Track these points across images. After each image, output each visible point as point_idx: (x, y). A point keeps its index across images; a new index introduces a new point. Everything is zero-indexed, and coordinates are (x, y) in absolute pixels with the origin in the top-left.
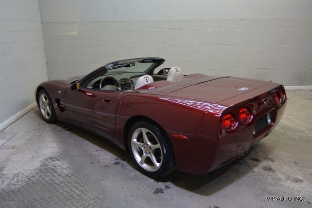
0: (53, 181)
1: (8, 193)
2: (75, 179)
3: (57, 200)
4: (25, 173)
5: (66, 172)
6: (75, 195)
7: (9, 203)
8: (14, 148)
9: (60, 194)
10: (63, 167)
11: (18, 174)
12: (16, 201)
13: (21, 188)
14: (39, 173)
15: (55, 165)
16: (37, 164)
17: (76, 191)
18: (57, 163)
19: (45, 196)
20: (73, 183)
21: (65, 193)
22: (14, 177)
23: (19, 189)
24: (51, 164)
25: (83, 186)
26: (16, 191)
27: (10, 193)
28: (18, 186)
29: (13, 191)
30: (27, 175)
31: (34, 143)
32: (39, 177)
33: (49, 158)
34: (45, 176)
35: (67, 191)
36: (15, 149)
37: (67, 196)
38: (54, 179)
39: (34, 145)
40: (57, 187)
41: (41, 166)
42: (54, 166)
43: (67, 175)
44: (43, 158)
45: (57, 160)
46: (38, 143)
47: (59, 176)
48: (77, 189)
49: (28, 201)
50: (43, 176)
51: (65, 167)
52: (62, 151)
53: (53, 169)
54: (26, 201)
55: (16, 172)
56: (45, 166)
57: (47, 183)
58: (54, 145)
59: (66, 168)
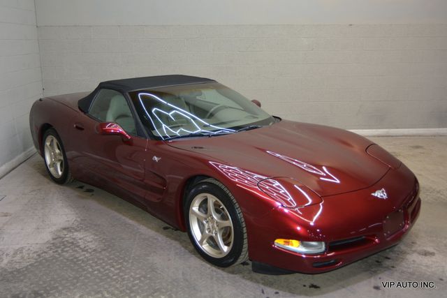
0: (76, 258)
1: (11, 272)
2: (108, 254)
3: (86, 281)
4: (31, 248)
5: (92, 246)
6: (111, 275)
7: (16, 285)
8: (6, 216)
9: (89, 273)
10: (86, 239)
11: (21, 250)
12: (26, 282)
13: (30, 267)
14: (53, 248)
15: (74, 237)
16: (46, 236)
17: (112, 269)
18: (78, 235)
19: (67, 276)
20: (106, 259)
21: (96, 272)
22: (15, 254)
23: (27, 267)
24: (68, 236)
25: (121, 263)
26: (23, 271)
27: (15, 273)
28: (25, 264)
29: (18, 271)
30: (35, 250)
31: (36, 209)
32: (54, 252)
33: (64, 229)
34: (63, 251)
35: (98, 270)
36: (8, 217)
37: (100, 275)
38: (77, 255)
39: (37, 212)
40: (83, 265)
41: (54, 239)
42: (74, 239)
43: (94, 250)
44: (54, 228)
45: (76, 231)
46: (43, 209)
47: (83, 251)
48: (113, 267)
49: (44, 283)
50: (60, 251)
51: (90, 240)
52: (82, 220)
53: (72, 243)
54: (41, 283)
55: (17, 247)
56: (60, 239)
57: (67, 260)
58: (67, 211)
59: (91, 242)
